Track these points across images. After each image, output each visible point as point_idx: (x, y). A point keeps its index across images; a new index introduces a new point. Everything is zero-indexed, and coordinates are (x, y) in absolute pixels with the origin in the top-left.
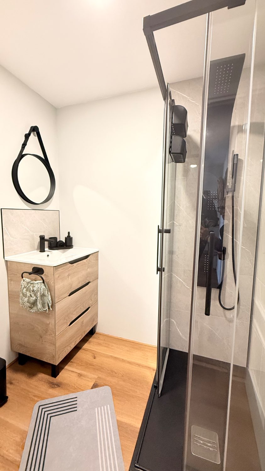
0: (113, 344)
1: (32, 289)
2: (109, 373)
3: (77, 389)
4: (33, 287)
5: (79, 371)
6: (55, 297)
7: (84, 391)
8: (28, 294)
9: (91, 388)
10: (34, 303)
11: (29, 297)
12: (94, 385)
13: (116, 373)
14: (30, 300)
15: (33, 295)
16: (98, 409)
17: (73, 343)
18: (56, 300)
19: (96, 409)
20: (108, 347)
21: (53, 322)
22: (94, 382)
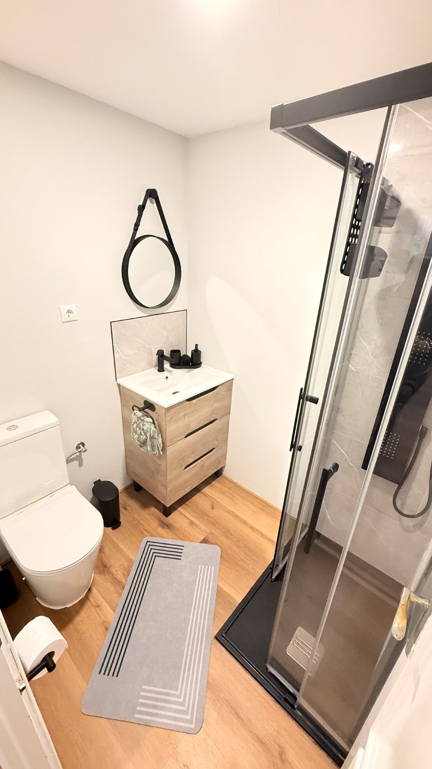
0: (239, 498)
1: (142, 427)
2: (224, 532)
3: (185, 537)
4: (144, 425)
5: (193, 519)
6: (166, 440)
7: (192, 543)
8: (138, 432)
9: (200, 541)
10: (144, 443)
11: (138, 435)
12: (204, 539)
13: (232, 535)
14: (140, 438)
15: (143, 434)
16: (201, 567)
17: (190, 487)
18: (168, 443)
19: (200, 566)
20: (232, 500)
21: (165, 465)
22: (205, 536)
